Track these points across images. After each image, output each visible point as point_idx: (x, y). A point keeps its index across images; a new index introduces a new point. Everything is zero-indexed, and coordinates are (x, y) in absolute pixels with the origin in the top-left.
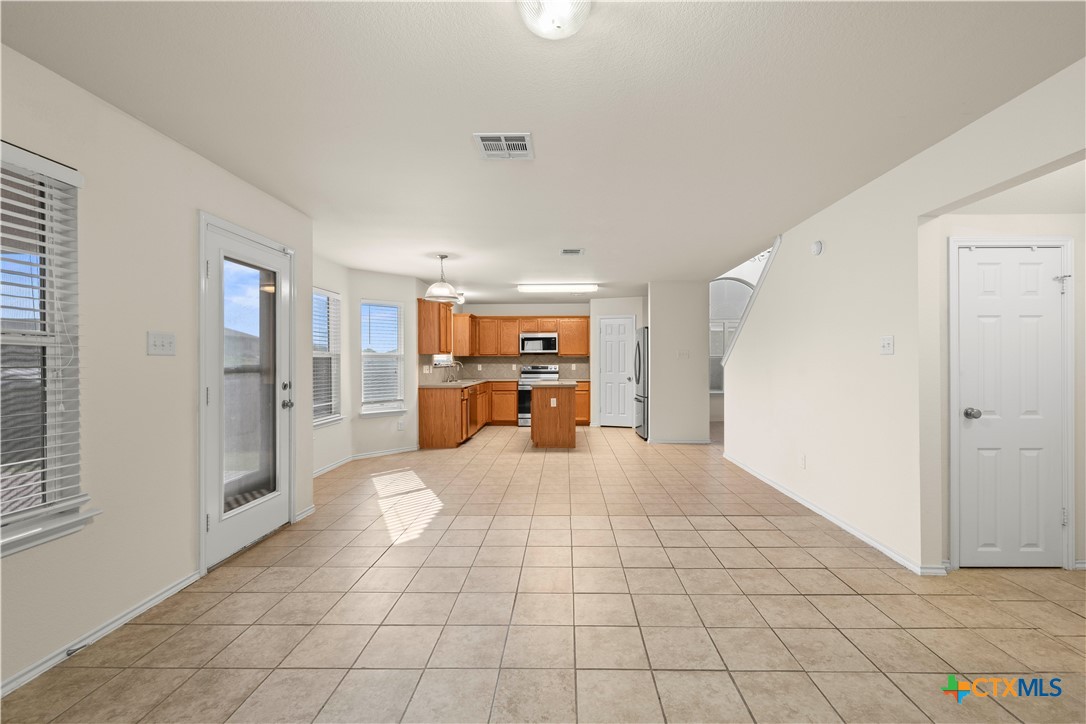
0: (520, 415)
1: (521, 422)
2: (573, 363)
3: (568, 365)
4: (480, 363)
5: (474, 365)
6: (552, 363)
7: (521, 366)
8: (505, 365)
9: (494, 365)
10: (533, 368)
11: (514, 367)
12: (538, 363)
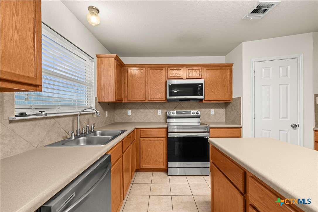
0: (170, 164)
1: (171, 171)
2: (212, 108)
3: (207, 110)
4: (129, 109)
5: (124, 110)
6: (193, 108)
7: (165, 111)
8: (152, 111)
9: (142, 110)
10: (177, 113)
11: (160, 112)
12: (181, 109)
